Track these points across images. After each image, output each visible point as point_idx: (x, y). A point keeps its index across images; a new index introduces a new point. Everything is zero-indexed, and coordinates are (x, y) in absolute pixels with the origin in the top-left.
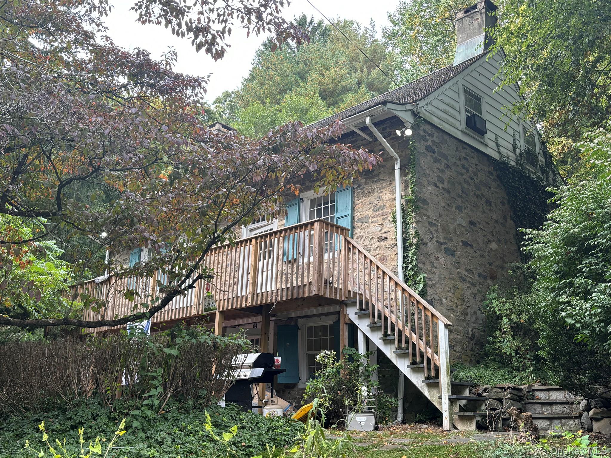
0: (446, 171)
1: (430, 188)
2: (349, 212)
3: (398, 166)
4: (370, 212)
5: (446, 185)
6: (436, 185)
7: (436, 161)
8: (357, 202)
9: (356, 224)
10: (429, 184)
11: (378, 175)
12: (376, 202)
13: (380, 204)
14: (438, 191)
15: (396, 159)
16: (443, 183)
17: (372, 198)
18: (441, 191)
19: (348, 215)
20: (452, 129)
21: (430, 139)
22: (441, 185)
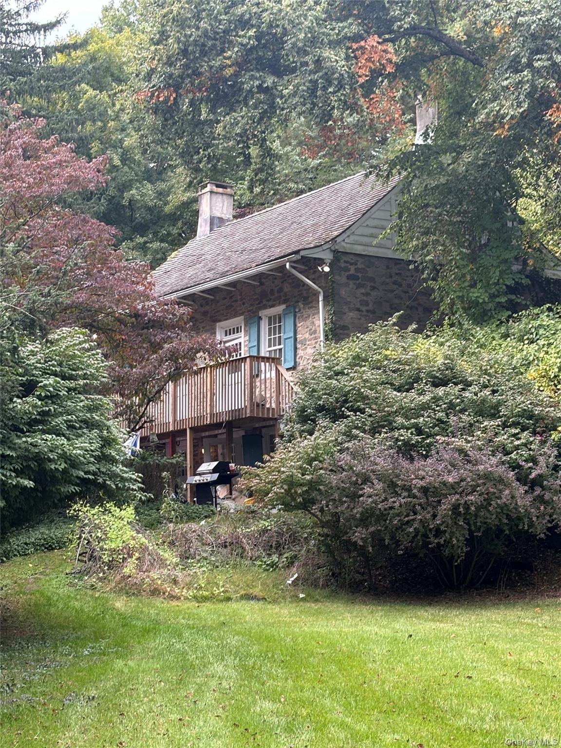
0: (372, 293)
1: (351, 314)
2: (292, 335)
3: (321, 298)
4: (307, 336)
5: (370, 307)
6: (358, 310)
7: (359, 286)
8: (299, 325)
9: (299, 346)
10: (350, 310)
11: (311, 302)
12: (311, 327)
13: (313, 329)
14: (361, 315)
15: (320, 292)
16: (368, 305)
17: (308, 323)
18: (365, 313)
19: (291, 337)
20: (381, 250)
21: (352, 268)
22: (364, 308)
